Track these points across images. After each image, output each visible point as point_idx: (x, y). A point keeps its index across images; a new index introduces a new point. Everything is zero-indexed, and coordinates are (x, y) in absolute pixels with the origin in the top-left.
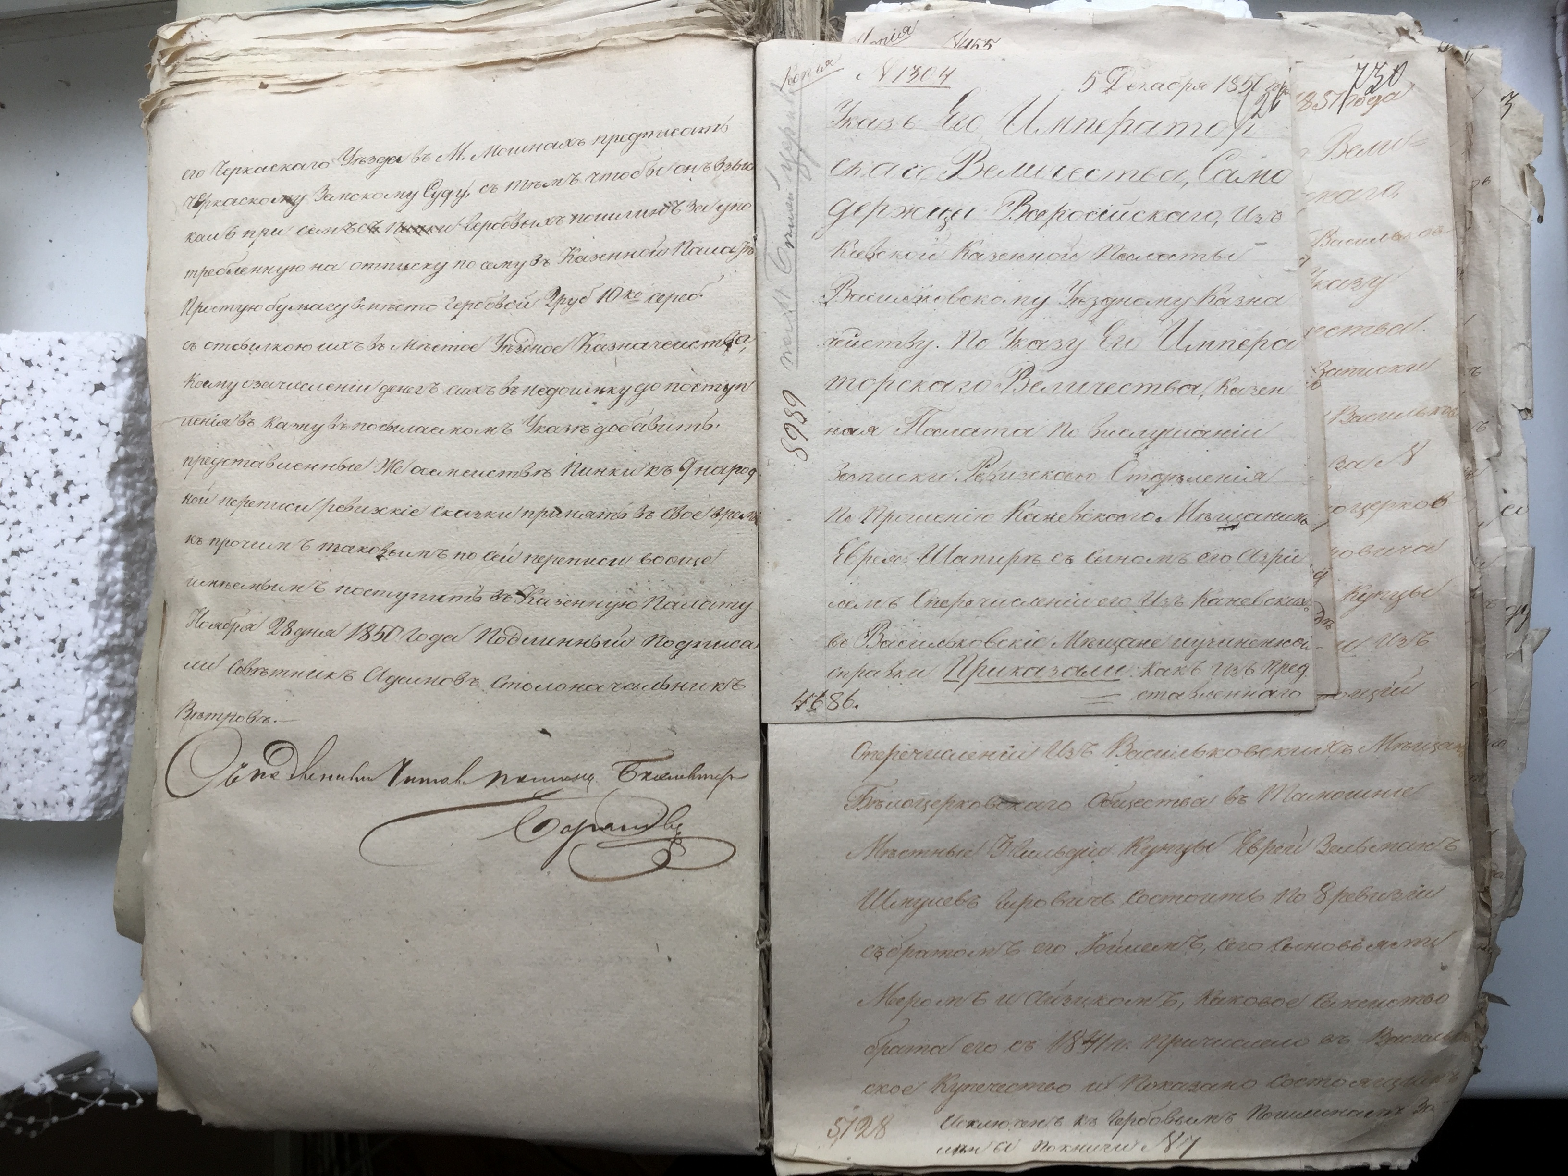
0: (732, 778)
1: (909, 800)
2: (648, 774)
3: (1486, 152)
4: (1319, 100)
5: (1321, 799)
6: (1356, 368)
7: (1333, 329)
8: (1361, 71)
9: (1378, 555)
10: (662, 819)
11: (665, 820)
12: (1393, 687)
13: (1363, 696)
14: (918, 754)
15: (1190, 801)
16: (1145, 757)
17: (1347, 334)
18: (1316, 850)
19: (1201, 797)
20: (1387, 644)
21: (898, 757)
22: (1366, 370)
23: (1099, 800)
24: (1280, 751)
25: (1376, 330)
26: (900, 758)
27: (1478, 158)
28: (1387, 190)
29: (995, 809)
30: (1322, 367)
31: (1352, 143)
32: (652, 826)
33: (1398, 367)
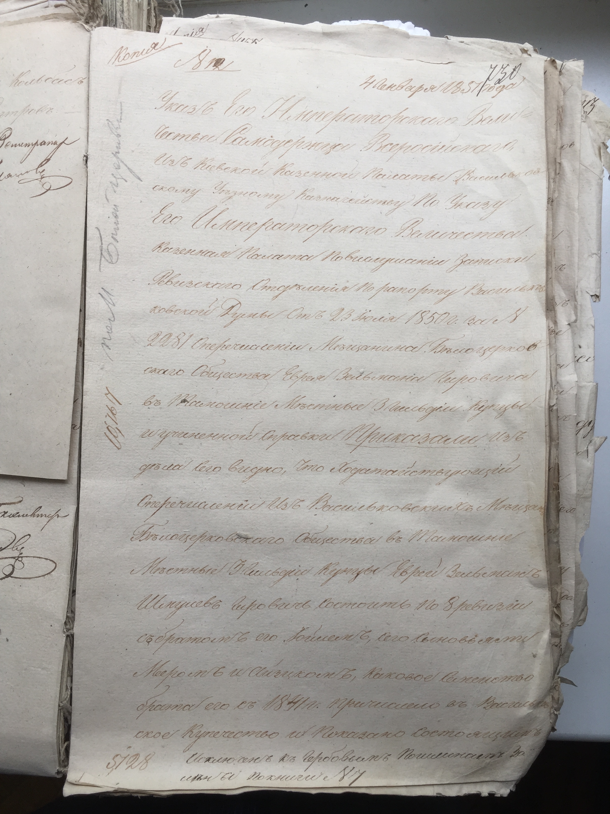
0: (58, 516)
1: (176, 535)
2: (5, 513)
3: (572, 127)
4: (465, 86)
5: (451, 541)
6: (483, 260)
7: (469, 234)
8: (493, 69)
9: (492, 381)
10: (11, 544)
11: (13, 544)
12: (500, 467)
13: (480, 473)
14: (183, 504)
15: (364, 540)
16: (336, 510)
17: (478, 237)
18: (446, 575)
19: (371, 537)
20: (497, 439)
21: (169, 506)
22: (489, 261)
23: (303, 537)
24: (425, 508)
25: (497, 235)
26: (171, 507)
27: (567, 130)
28: (506, 145)
29: (233, 542)
30: (462, 258)
31: (485, 115)
32: (5, 548)
33: (510, 259)
